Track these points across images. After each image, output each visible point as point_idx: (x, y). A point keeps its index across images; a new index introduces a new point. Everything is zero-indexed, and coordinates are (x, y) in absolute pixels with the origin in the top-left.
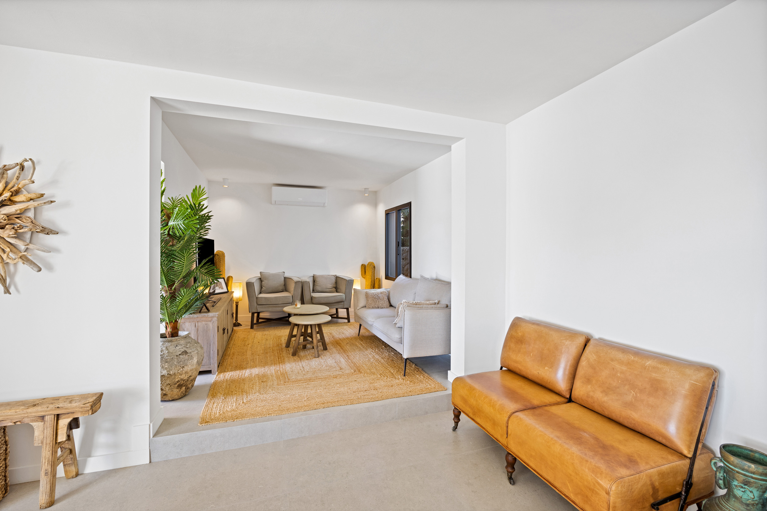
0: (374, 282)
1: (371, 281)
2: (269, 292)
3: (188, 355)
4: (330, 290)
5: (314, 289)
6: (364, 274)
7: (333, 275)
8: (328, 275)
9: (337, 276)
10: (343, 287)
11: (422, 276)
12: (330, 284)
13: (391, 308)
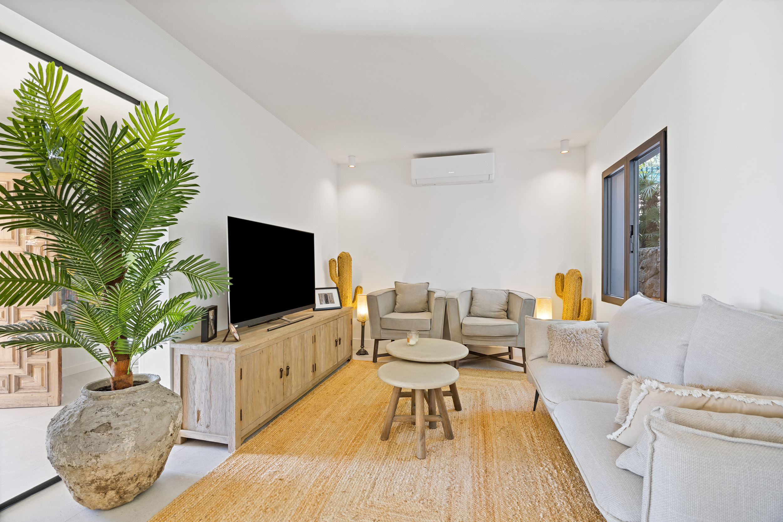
0: (578, 305)
1: (574, 303)
2: (404, 311)
3: (109, 432)
4: (496, 313)
5: (471, 310)
6: (561, 291)
7: (504, 290)
8: (495, 290)
9: (510, 292)
10: (516, 310)
11: (708, 299)
12: (497, 305)
13: (610, 367)
